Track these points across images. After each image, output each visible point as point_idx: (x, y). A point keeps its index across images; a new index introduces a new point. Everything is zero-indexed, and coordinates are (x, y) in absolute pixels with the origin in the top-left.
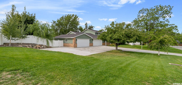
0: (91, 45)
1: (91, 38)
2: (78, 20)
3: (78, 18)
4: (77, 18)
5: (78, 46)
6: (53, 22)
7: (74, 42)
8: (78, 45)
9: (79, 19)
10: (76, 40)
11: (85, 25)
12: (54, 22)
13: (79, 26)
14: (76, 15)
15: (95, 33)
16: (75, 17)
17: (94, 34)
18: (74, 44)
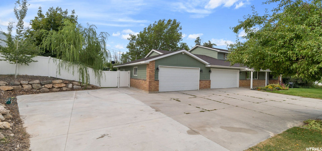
0: (205, 85)
1: (205, 64)
2: (179, 32)
3: (180, 26)
4: (178, 25)
5: (160, 89)
6: (130, 37)
7: (150, 77)
8: (162, 86)
9: (181, 29)
10: (157, 69)
11: (196, 41)
12: (133, 38)
13: (181, 42)
14: (175, 21)
15: (219, 53)
16: (173, 24)
17: (215, 56)
18: (150, 82)
